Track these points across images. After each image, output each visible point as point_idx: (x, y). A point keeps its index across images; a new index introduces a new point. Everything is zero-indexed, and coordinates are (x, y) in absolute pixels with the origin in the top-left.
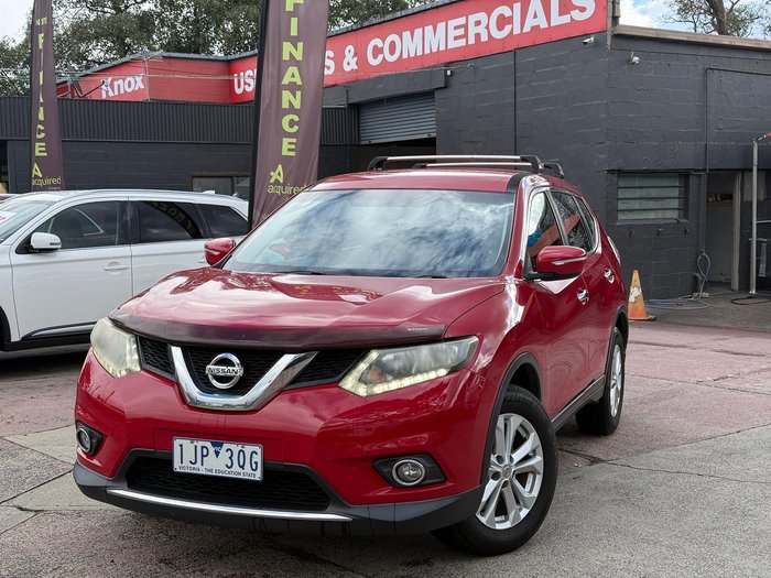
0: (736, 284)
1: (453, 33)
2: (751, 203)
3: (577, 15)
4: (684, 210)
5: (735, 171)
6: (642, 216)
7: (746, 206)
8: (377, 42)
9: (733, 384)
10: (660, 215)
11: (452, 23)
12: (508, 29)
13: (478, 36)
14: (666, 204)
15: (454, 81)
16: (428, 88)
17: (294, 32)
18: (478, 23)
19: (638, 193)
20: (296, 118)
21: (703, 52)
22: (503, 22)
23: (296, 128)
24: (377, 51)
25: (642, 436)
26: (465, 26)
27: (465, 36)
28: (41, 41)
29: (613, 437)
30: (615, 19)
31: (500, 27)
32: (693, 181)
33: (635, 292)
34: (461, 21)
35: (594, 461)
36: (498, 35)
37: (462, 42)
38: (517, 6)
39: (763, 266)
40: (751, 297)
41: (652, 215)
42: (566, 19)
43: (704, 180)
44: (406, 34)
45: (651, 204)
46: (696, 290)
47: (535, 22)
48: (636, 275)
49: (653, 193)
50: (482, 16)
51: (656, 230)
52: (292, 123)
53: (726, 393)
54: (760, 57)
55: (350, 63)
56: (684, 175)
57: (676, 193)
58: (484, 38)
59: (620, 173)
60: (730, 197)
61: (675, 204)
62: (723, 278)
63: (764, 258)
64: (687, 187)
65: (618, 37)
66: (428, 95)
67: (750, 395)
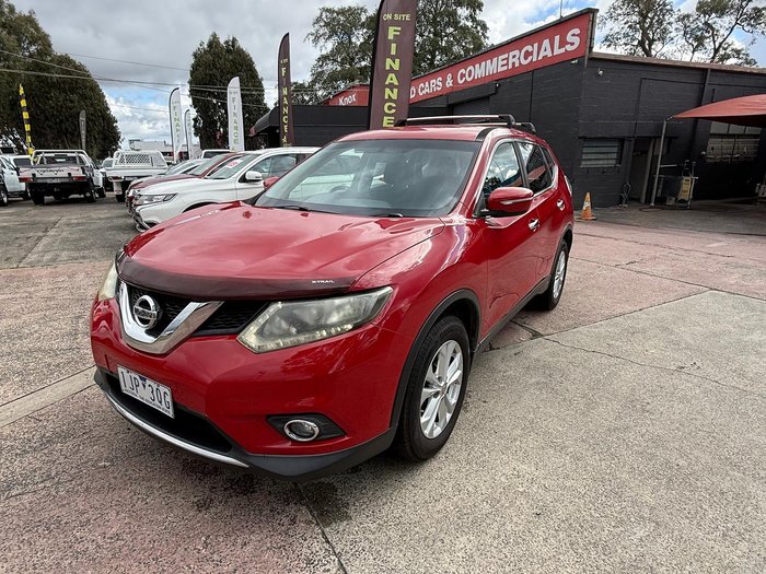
0: (643, 200)
1: (501, 63)
2: (658, 156)
3: (569, 48)
4: (619, 160)
5: (650, 138)
6: (596, 162)
7: (655, 158)
8: (463, 71)
9: (638, 269)
10: (605, 162)
11: (501, 57)
12: (530, 58)
13: (514, 63)
14: (610, 156)
15: (500, 90)
16: (486, 94)
17: (393, 52)
18: (514, 57)
19: (594, 150)
20: (394, 105)
21: (641, 68)
22: (528, 54)
23: (393, 111)
24: (463, 76)
25: (572, 312)
26: (507, 59)
27: (507, 64)
28: (284, 72)
29: (554, 312)
30: (591, 48)
31: (526, 58)
32: (626, 143)
33: (587, 204)
34: (506, 56)
35: (536, 335)
36: (524, 62)
37: (505, 68)
38: (536, 45)
39: (660, 191)
40: (651, 207)
41: (601, 162)
42: (563, 50)
43: (633, 142)
44: (477, 66)
45: (601, 156)
46: (621, 203)
47: (545, 54)
48: (588, 195)
49: (603, 150)
50: (516, 52)
51: (603, 171)
52: (390, 108)
53: (634, 275)
54: (675, 71)
55: (449, 83)
56: (622, 141)
57: (616, 150)
58: (517, 65)
59: (585, 138)
60: (646, 152)
61: (615, 156)
62: (636, 197)
63: (661, 186)
64: (622, 147)
65: (591, 59)
66: (486, 98)
67: (649, 277)
